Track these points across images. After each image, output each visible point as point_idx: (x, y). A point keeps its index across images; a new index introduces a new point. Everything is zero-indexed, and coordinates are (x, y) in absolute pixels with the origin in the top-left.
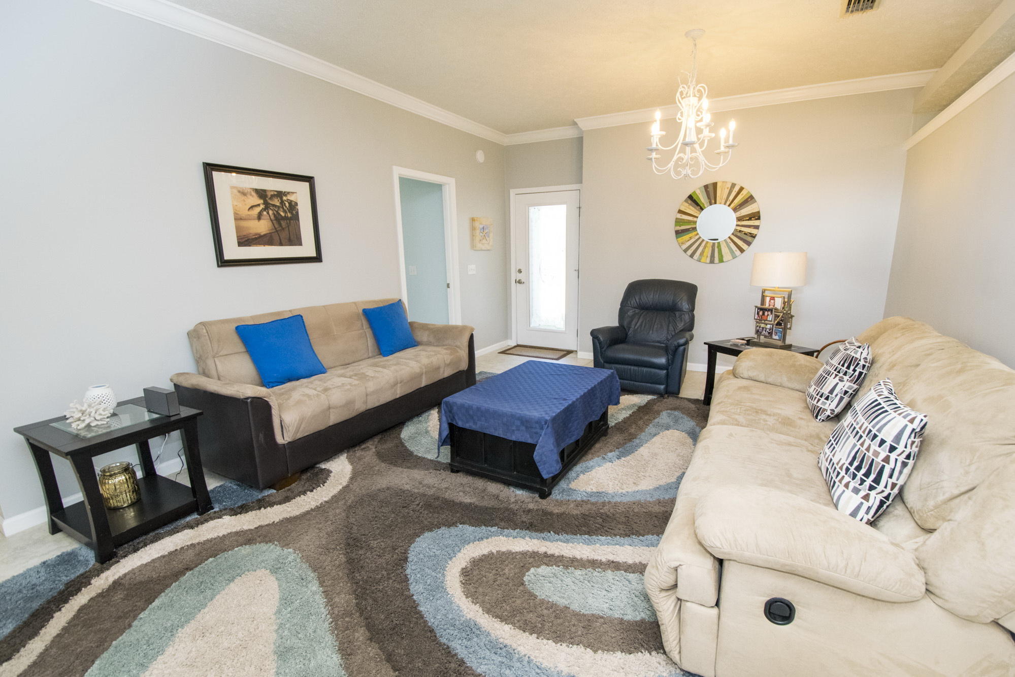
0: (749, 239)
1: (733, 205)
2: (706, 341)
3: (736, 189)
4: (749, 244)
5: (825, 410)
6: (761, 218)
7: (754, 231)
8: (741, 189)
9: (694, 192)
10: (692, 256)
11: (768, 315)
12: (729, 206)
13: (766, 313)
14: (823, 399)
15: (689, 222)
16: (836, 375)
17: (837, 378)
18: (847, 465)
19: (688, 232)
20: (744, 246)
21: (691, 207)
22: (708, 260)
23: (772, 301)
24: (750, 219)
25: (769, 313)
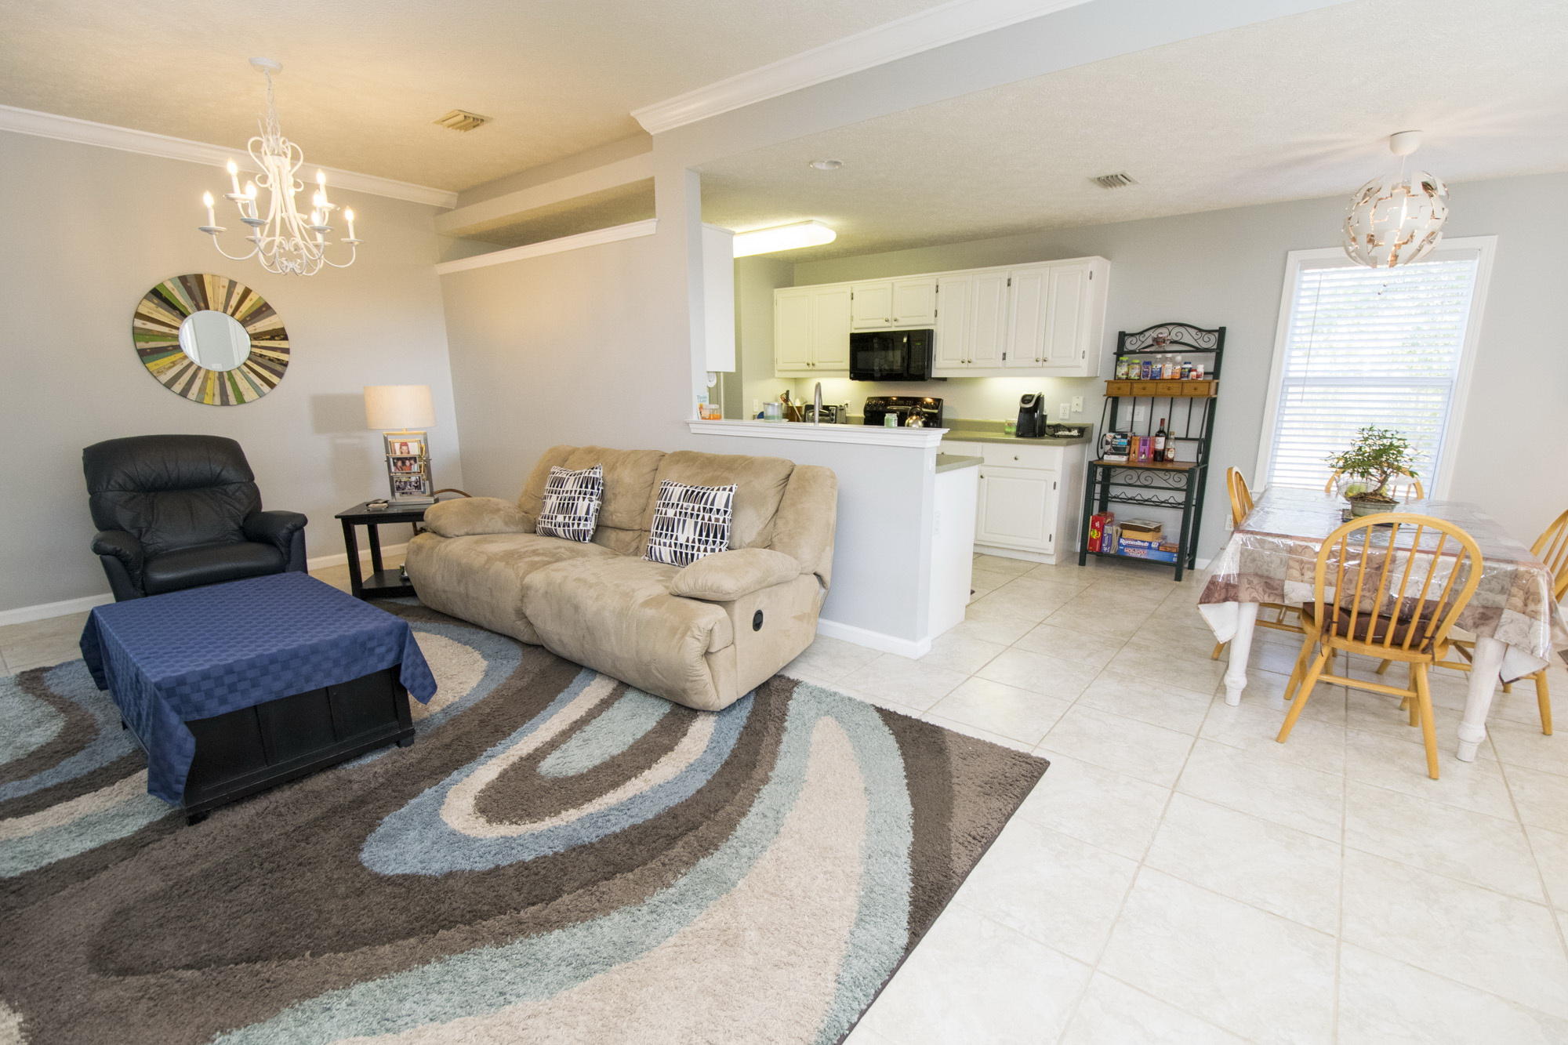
0: (279, 368)
1: (238, 315)
2: (337, 513)
3: (239, 291)
4: (280, 375)
5: (588, 531)
6: (289, 338)
7: (283, 357)
8: (247, 292)
9: (162, 284)
10: (184, 393)
11: (411, 464)
12: (233, 315)
13: (407, 463)
14: (582, 522)
15: (164, 336)
16: (584, 498)
17: (586, 500)
18: (697, 537)
19: (166, 354)
20: (274, 379)
21: (160, 309)
22: (218, 400)
23: (404, 448)
24: (272, 338)
25: (412, 462)
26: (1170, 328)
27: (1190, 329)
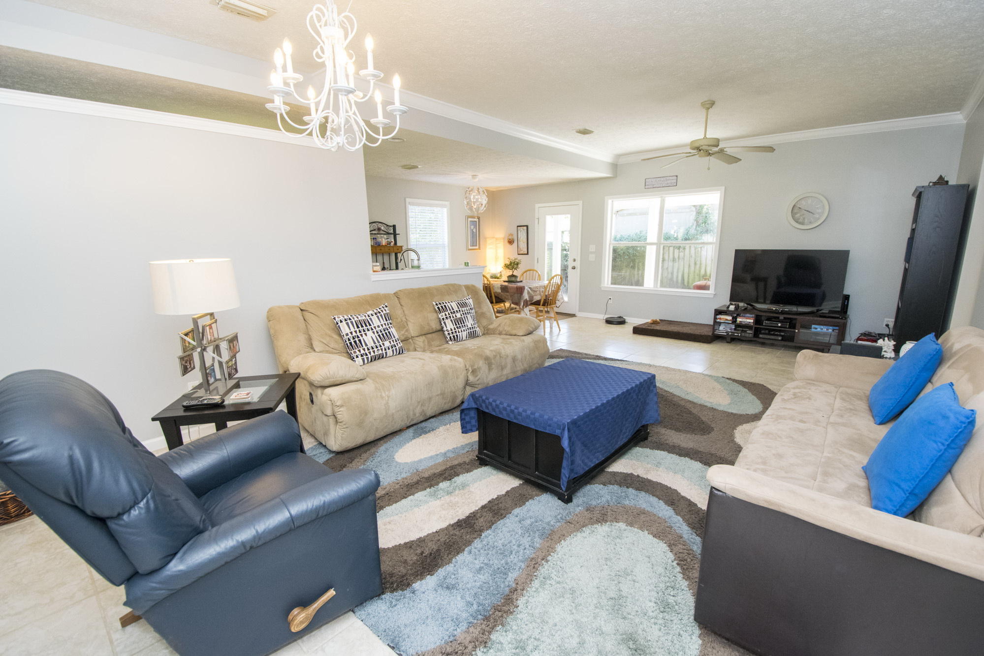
26: (377, 223)
27: (384, 225)
